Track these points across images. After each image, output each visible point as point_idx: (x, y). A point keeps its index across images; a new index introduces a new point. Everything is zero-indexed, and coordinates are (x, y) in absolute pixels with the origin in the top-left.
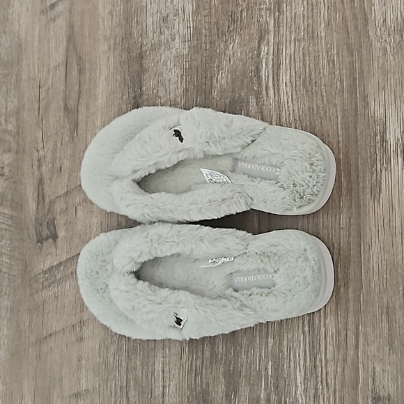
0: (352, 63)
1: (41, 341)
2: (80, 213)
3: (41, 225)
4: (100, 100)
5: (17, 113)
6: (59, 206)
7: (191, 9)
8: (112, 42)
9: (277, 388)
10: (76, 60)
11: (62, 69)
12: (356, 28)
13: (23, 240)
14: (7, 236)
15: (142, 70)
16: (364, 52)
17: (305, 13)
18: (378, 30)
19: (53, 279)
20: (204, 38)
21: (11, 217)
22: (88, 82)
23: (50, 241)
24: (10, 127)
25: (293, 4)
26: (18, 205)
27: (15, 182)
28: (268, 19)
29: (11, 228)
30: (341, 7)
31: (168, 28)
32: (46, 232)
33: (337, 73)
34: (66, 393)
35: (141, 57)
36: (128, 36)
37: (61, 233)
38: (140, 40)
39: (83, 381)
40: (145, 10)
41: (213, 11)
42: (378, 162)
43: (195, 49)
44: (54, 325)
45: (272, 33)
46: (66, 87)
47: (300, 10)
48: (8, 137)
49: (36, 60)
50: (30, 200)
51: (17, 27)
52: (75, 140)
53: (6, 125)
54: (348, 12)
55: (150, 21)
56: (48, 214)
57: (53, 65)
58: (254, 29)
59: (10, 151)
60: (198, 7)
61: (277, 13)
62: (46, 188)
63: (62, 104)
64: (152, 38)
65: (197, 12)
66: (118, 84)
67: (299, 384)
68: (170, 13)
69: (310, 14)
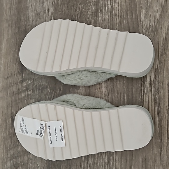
4: (3, 51)
7: (52, 11)
8: (10, 23)
12: (133, 28)
17: (109, 19)
18: (144, 30)
25: (103, 14)
28: (91, 19)
30: (126, 17)
31: (40, 19)
36: (19, 20)
38: (25, 23)
40: (28, 9)
41: (63, 13)
47: (107, 17)
54: (130, 20)
55: (31, 14)
60: (56, 10)
61: (95, 17)
64: (32, 23)
66: (13, 44)
68: (41, 11)
69: (112, 19)
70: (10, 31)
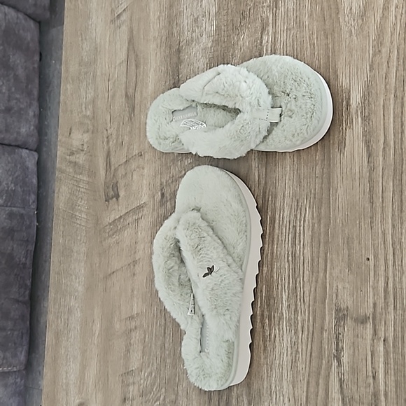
0: (327, 45)
1: (107, 277)
2: (135, 177)
3: (108, 187)
4: (150, 88)
5: (94, 101)
6: (121, 172)
7: (214, 11)
8: (159, 41)
9: (268, 305)
10: (134, 57)
11: (125, 64)
12: (331, 16)
13: (95, 200)
14: (85, 198)
15: (179, 62)
16: (336, 35)
17: (295, 8)
19: (116, 229)
20: (223, 32)
21: (88, 183)
22: (142, 74)
23: (114, 199)
24: (88, 113)
26: (93, 173)
27: (91, 156)
28: (268, 14)
29: (88, 192)
31: (198, 27)
32: (111, 193)
33: (316, 53)
34: (124, 317)
35: (179, 51)
36: (170, 35)
37: (122, 193)
38: (178, 38)
39: (135, 307)
40: (182, 14)
41: (230, 11)
42: (344, 122)
43: (216, 42)
44: (116, 265)
45: (271, 25)
46: (127, 78)
47: (291, 5)
48: (87, 121)
49: (107, 60)
50: (101, 169)
51: (94, 34)
52: (133, 120)
53: (86, 112)
54: (325, 4)
55: (185, 23)
56: (113, 179)
57: (118, 62)
58: (258, 24)
59: (88, 132)
60: (219, 8)
61: (275, 9)
62: (112, 159)
63: (124, 92)
64: (187, 35)
65: (218, 13)
66: (162, 74)
67: (284, 302)
68: (200, 15)
69: (298, 8)
70: (159, 54)
